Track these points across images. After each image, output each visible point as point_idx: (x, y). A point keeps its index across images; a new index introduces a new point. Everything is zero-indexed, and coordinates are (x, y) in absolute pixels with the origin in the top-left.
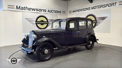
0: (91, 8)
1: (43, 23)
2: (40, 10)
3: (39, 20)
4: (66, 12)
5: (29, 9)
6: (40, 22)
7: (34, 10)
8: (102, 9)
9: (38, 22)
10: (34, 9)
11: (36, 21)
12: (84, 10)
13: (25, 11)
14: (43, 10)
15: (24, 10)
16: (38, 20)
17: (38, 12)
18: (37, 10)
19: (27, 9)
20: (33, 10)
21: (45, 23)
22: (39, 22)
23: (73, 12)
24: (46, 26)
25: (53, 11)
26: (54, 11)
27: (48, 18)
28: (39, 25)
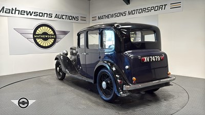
0: (127, 13)
1: (46, 36)
2: (41, 15)
3: (39, 31)
4: (87, 19)
5: (22, 13)
6: (41, 35)
7: (31, 15)
8: (144, 14)
9: (37, 35)
10: (30, 12)
11: (34, 33)
12: (116, 15)
13: (14, 15)
14: (46, 15)
15: (12, 13)
16: (37, 31)
17: (38, 17)
18: (36, 14)
19: (17, 12)
20: (27, 15)
21: (50, 37)
22: (39, 35)
23: (99, 18)
24: (52, 42)
25: (64, 17)
26: (66, 16)
27: (56, 29)
28: (40, 41)
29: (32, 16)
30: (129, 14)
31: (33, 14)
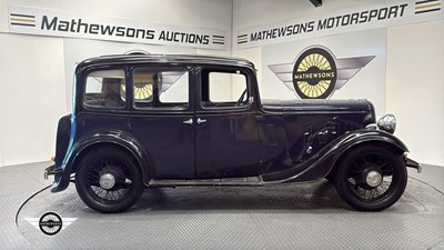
0: (316, 25)
2: (131, 33)
4: (227, 41)
5: (91, 29)
7: (110, 34)
8: (354, 27)
10: (108, 27)
12: (291, 31)
13: (75, 34)
14: (141, 33)
15: (72, 30)
17: (125, 38)
18: (121, 31)
19: (82, 28)
20: (103, 33)
23: (253, 38)
25: (179, 37)
26: (183, 34)
29: (114, 37)
30: (321, 26)
31: (115, 32)
